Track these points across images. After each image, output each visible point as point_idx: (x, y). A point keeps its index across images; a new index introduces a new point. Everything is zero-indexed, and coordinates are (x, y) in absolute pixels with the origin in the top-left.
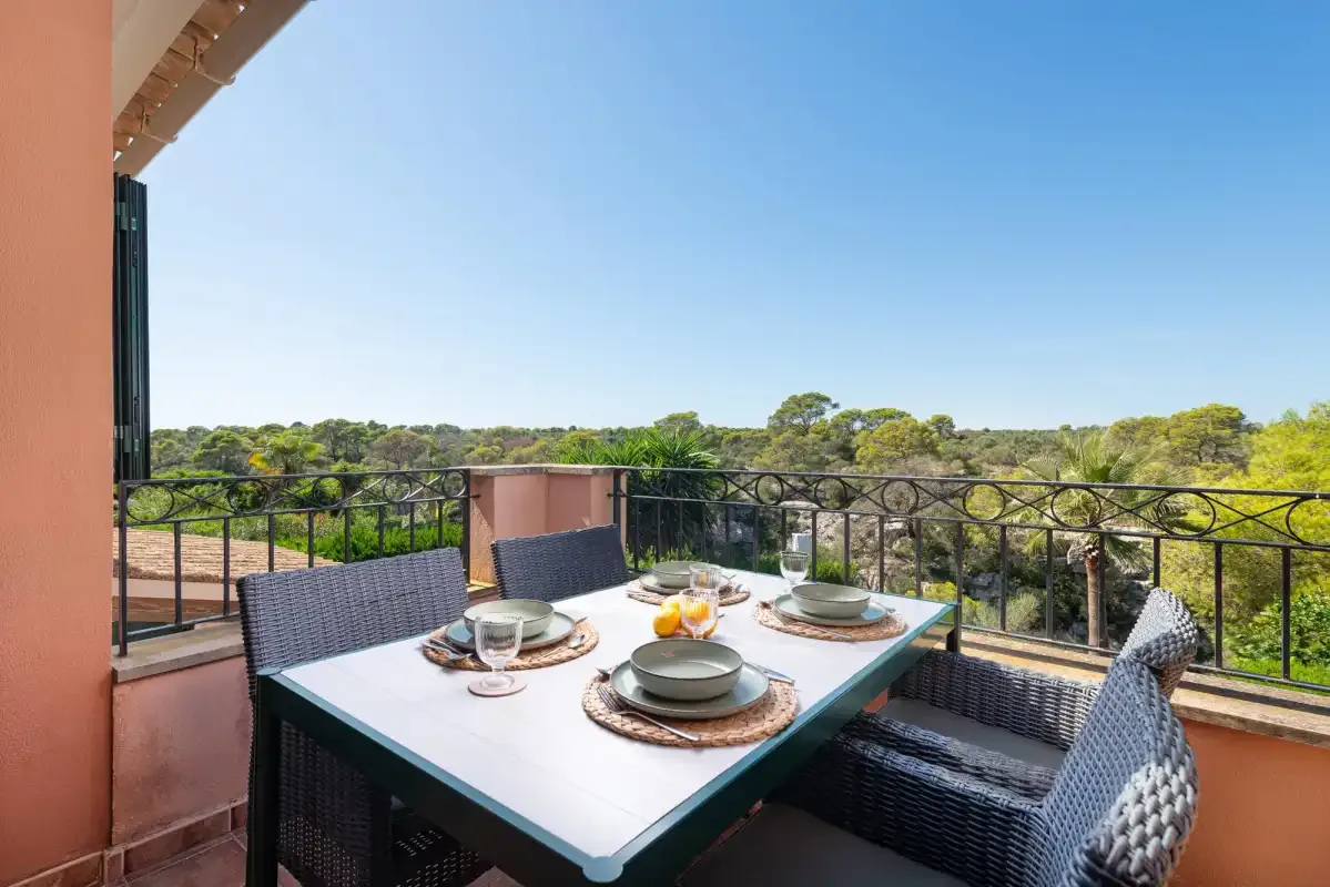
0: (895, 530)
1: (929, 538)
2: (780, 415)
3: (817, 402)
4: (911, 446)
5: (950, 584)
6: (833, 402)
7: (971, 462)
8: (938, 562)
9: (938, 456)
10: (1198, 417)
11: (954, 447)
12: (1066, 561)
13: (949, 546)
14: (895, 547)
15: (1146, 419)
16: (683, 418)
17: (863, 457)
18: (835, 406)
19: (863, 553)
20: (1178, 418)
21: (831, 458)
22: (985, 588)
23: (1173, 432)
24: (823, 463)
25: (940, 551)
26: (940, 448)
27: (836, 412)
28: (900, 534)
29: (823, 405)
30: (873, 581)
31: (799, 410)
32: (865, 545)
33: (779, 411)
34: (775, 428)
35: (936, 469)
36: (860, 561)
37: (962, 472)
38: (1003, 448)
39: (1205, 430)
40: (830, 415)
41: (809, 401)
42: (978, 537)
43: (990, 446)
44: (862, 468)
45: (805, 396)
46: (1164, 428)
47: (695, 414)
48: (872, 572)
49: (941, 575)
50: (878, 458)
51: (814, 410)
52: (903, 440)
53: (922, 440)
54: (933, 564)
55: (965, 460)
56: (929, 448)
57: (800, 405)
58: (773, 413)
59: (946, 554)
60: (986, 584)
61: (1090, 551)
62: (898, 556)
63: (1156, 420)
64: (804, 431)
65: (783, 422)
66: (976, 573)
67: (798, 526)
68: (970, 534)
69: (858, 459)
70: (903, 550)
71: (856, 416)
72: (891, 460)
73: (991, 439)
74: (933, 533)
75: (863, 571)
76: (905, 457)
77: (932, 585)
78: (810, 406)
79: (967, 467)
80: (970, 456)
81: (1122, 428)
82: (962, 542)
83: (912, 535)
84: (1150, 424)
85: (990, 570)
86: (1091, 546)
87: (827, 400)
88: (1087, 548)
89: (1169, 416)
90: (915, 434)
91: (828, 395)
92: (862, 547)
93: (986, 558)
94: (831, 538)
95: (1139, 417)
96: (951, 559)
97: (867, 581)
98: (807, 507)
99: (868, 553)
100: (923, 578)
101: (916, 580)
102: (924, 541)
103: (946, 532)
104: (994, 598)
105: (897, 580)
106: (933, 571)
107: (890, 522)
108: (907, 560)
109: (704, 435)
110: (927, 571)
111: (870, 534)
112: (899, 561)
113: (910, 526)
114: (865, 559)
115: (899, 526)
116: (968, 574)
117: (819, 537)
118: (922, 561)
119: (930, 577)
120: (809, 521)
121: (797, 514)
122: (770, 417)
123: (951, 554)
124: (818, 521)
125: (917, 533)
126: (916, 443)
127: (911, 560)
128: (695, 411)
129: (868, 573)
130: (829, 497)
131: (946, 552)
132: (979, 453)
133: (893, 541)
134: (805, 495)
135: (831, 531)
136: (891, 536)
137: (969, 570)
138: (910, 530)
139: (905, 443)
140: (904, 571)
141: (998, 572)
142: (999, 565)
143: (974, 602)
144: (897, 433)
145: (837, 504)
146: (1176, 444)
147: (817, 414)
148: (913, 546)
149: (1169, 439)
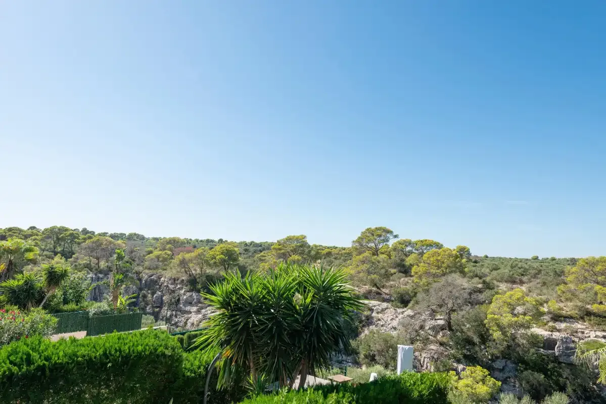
0: (438, 325)
1: (462, 332)
2: (360, 240)
3: (384, 234)
4: (448, 267)
5: (479, 368)
6: (394, 234)
7: (488, 279)
8: (469, 350)
11: (474, 268)
12: (555, 353)
13: (476, 339)
14: (439, 337)
15: (602, 258)
16: (297, 239)
17: (416, 273)
18: (396, 236)
19: (417, 340)
21: (393, 271)
22: (501, 371)
24: (387, 276)
25: (469, 342)
26: (466, 270)
27: (396, 240)
28: (442, 328)
29: (388, 235)
30: (424, 362)
31: (372, 238)
32: (418, 335)
33: (359, 238)
34: (357, 249)
35: (464, 283)
36: (415, 346)
37: (480, 286)
38: (505, 271)
40: (392, 242)
41: (379, 232)
42: (497, 335)
43: (496, 269)
44: (415, 279)
45: (376, 228)
47: (305, 237)
48: (424, 355)
49: (471, 360)
50: (427, 273)
51: (382, 238)
52: (443, 263)
53: (456, 263)
54: (465, 351)
55: (480, 278)
56: (460, 269)
57: (373, 235)
58: (355, 238)
59: (474, 344)
60: (502, 368)
62: (442, 344)
64: (376, 252)
65: (362, 245)
66: (494, 358)
67: (372, 318)
68: (491, 331)
69: (413, 274)
70: (444, 340)
71: (409, 243)
72: (435, 276)
73: (496, 264)
74: (465, 329)
75: (417, 354)
76: (444, 275)
77: (467, 368)
78: (380, 236)
79: (484, 282)
80: (486, 276)
81: (587, 263)
82: (485, 338)
83: (451, 329)
85: (504, 358)
87: (391, 232)
90: (450, 259)
91: (391, 229)
92: (416, 336)
93: (501, 348)
94: (395, 328)
95: (597, 256)
96: (477, 349)
97: (419, 361)
98: (379, 305)
99: (420, 340)
100: (459, 361)
101: (454, 362)
102: (459, 334)
103: (473, 328)
104: (507, 378)
105: (442, 362)
106: (465, 356)
107: (435, 320)
108: (448, 348)
109: (310, 252)
110: (461, 357)
111: (422, 327)
112: (442, 348)
113: (449, 323)
114: (419, 344)
115: (441, 322)
116: (490, 360)
117: (386, 327)
118: (457, 349)
119: (463, 360)
120: (380, 316)
121: (371, 310)
122: (354, 242)
123: (477, 344)
124: (386, 315)
125: (454, 328)
126: (451, 265)
127: (450, 347)
128: (305, 234)
129: (421, 355)
130: (393, 299)
131: (474, 343)
132: (490, 274)
133: (437, 333)
134: (377, 296)
135: (395, 323)
136: (436, 329)
137: (489, 357)
138: (449, 326)
139: (445, 265)
140: (446, 356)
141: (510, 359)
142: (509, 354)
143: (497, 382)
144: (439, 258)
145: (399, 304)
147: (384, 241)
148: (451, 338)
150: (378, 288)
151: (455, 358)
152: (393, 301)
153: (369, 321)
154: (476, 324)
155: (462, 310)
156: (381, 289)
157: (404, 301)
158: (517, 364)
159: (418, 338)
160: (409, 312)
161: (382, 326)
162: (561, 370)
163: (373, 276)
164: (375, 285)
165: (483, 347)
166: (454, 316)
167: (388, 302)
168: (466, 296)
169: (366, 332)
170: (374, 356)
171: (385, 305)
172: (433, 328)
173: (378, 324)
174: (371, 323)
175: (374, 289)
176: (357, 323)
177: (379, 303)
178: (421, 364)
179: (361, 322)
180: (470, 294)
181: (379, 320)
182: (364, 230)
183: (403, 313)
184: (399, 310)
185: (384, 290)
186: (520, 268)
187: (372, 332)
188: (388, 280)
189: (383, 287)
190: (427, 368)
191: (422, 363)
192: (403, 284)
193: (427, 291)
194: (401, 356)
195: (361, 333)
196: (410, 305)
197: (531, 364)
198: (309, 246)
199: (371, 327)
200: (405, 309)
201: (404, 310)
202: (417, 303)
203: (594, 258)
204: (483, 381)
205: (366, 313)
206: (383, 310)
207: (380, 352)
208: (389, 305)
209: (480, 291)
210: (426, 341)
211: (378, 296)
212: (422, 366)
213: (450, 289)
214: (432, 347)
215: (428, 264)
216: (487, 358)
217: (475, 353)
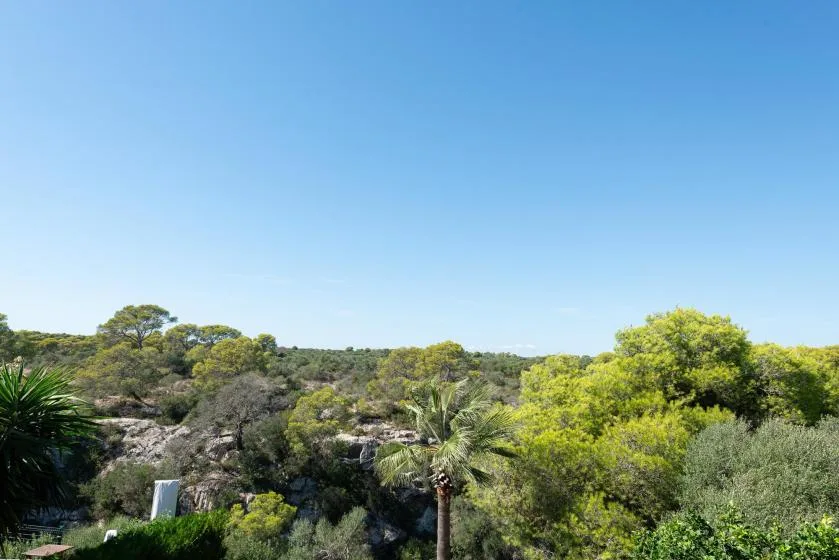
0: (224, 444)
1: (255, 449)
2: (111, 325)
3: (154, 315)
4: (245, 362)
5: (272, 493)
6: (171, 316)
7: (294, 377)
8: (262, 473)
9: (264, 371)
10: (442, 348)
11: (278, 364)
12: (359, 461)
13: (272, 457)
14: (223, 461)
15: (412, 348)
17: (199, 373)
18: (173, 320)
19: (192, 469)
20: (431, 350)
21: (163, 370)
22: (299, 492)
23: (427, 359)
24: (154, 378)
25: (263, 461)
26: (268, 366)
27: (173, 325)
28: (229, 447)
29: (161, 318)
30: (199, 498)
31: (133, 321)
32: (195, 461)
33: (112, 321)
34: (104, 338)
35: (264, 383)
36: (188, 478)
37: (284, 386)
38: (315, 366)
39: (444, 359)
40: (166, 328)
41: (146, 313)
42: (298, 447)
43: (304, 364)
44: (196, 382)
45: (143, 307)
46: (422, 357)
48: (199, 489)
49: (262, 485)
50: (214, 373)
51: (151, 322)
52: (239, 357)
53: (256, 357)
54: (257, 475)
55: (285, 376)
56: (260, 365)
57: (136, 317)
58: (104, 322)
59: (269, 463)
60: (299, 489)
62: (226, 469)
63: (418, 350)
64: (138, 343)
65: (114, 332)
66: (293, 477)
67: (123, 445)
68: (291, 444)
69: (194, 374)
70: (231, 463)
71: (193, 330)
72: (227, 375)
73: (305, 357)
74: (259, 445)
75: (190, 488)
76: (238, 373)
77: (256, 496)
78: (146, 318)
79: (289, 381)
80: (291, 372)
81: (398, 354)
82: (283, 453)
83: (241, 447)
84: (414, 352)
85: (304, 475)
87: (165, 313)
89: (424, 348)
90: (250, 352)
91: (166, 309)
92: (191, 464)
93: (302, 464)
94: (158, 456)
95: (408, 347)
96: (273, 469)
97: (193, 498)
98: (136, 424)
99: (196, 468)
100: (247, 489)
101: (241, 492)
102: (251, 452)
103: (270, 442)
104: (305, 500)
105: (224, 494)
106: (257, 482)
107: (221, 437)
108: (234, 473)
109: (13, 342)
110: (250, 482)
111: (200, 450)
112: (226, 475)
113: (240, 439)
114: (194, 474)
115: (229, 439)
116: (286, 481)
117: (145, 456)
118: (247, 473)
119: (253, 487)
120: (136, 439)
121: (122, 432)
122: (100, 326)
123: (272, 463)
124: (146, 438)
125: (245, 445)
126: (249, 360)
127: (238, 472)
129: (195, 489)
130: (160, 412)
131: (269, 461)
132: (297, 370)
133: (222, 454)
134: (134, 411)
135: (159, 449)
136: (219, 450)
137: (287, 477)
138: (239, 443)
139: (241, 360)
140: (231, 485)
141: (310, 476)
142: (311, 470)
143: (292, 508)
144: (234, 351)
145: (169, 420)
146: (428, 368)
147: (153, 326)
148: (240, 459)
149: (425, 364)
150: (137, 398)
151: (243, 485)
152: (159, 416)
153: (117, 449)
154: (275, 436)
155: (258, 419)
156: (142, 399)
157: (176, 415)
158: (317, 480)
159: (193, 466)
160: (183, 429)
161: (139, 455)
163: (129, 380)
164: (133, 394)
165: (279, 465)
166: (247, 429)
167: (151, 418)
168: (265, 400)
169: (110, 467)
170: (120, 502)
171: (145, 422)
172: (216, 450)
173: (131, 452)
174: (121, 453)
175: (131, 400)
176: (94, 456)
177: (138, 420)
178: (194, 502)
179: (102, 452)
180: (270, 398)
181: (134, 446)
182: (120, 309)
183: (173, 432)
184: (168, 429)
185: (146, 400)
186: (331, 362)
187: (121, 467)
188: (155, 384)
189: (146, 396)
190: (202, 506)
191: (195, 500)
192: (176, 389)
193: (212, 398)
194: (159, 497)
195: (100, 470)
196: (186, 419)
197: (334, 478)
198: (12, 333)
199: (119, 459)
200: (178, 426)
201: (175, 428)
202: (196, 415)
203: (404, 349)
204: (275, 510)
205: (113, 438)
206: (141, 431)
207: (131, 496)
208: (153, 422)
209: (282, 393)
210: (205, 468)
211: (136, 410)
212: (195, 505)
213: (244, 392)
214: (214, 475)
215: (218, 359)
216: (284, 479)
217: (271, 474)
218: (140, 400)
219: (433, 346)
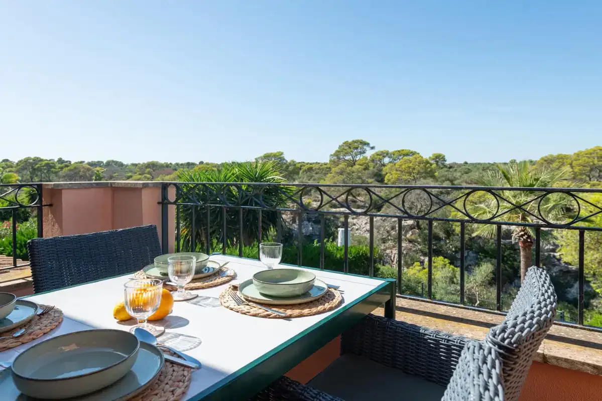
0: (408, 225)
2: (337, 154)
3: (361, 146)
4: (419, 173)
5: (441, 258)
6: (371, 146)
8: (434, 245)
9: (434, 179)
10: (590, 154)
11: (446, 173)
12: (511, 242)
13: (441, 234)
14: (408, 236)
15: (559, 155)
16: (275, 156)
17: (389, 180)
18: (373, 148)
19: (389, 240)
20: (578, 155)
21: (369, 181)
23: (574, 163)
25: (435, 238)
26: (436, 174)
27: (373, 152)
28: (411, 228)
29: (365, 147)
30: (394, 257)
31: (349, 151)
32: (390, 235)
33: (337, 151)
34: (334, 162)
36: (387, 245)
38: (475, 174)
39: (593, 162)
40: (369, 153)
41: (356, 145)
42: (458, 229)
45: (354, 142)
46: (569, 161)
47: (282, 154)
48: (394, 252)
49: (436, 252)
50: (399, 180)
51: (359, 150)
52: (414, 169)
53: (426, 168)
56: (430, 174)
57: (350, 148)
58: (333, 152)
61: (522, 236)
62: (410, 241)
63: (565, 156)
64: (353, 163)
65: (339, 158)
66: (458, 249)
68: (454, 227)
69: (386, 182)
70: (413, 237)
71: (385, 154)
72: (407, 182)
73: (468, 168)
74: (432, 227)
75: (388, 251)
76: (415, 180)
78: (357, 148)
80: (456, 179)
81: (545, 161)
82: (449, 233)
83: (419, 228)
84: (562, 158)
85: (466, 249)
86: (523, 233)
87: (368, 144)
88: (520, 234)
89: (572, 154)
90: (422, 165)
91: (368, 141)
92: (388, 236)
95: (555, 154)
96: (442, 243)
97: (390, 257)
99: (392, 240)
100: (425, 255)
101: (421, 256)
102: (426, 232)
103: (440, 226)
104: (468, 266)
105: (410, 256)
107: (405, 221)
108: (416, 244)
109: (288, 167)
110: (427, 251)
111: (393, 229)
112: (411, 245)
113: (418, 223)
114: (390, 244)
115: (411, 223)
116: (453, 252)
117: (361, 230)
118: (425, 244)
120: (356, 221)
122: (331, 155)
123: (443, 240)
124: (360, 220)
125: (422, 227)
126: (422, 171)
127: (418, 244)
128: (282, 151)
129: (392, 252)
131: (440, 238)
132: (461, 177)
133: (407, 232)
134: (354, 204)
136: (406, 229)
137: (453, 249)
138: (417, 225)
139: (415, 171)
140: (414, 251)
141: (471, 250)
142: (471, 246)
143: (455, 268)
144: (411, 165)
145: (373, 210)
146: (576, 170)
147: (361, 153)
148: (419, 235)
149: (572, 167)
150: (354, 197)
151: (422, 252)
154: (442, 222)
156: (357, 197)
157: (377, 207)
158: (477, 253)
159: (389, 238)
161: (357, 230)
162: (516, 256)
164: (352, 194)
165: (448, 241)
167: (363, 209)
172: (403, 228)
173: (353, 228)
175: (350, 198)
176: (333, 229)
178: (391, 260)
181: (354, 225)
182: (341, 144)
183: (376, 217)
185: (358, 198)
189: (359, 195)
191: (392, 258)
196: (383, 209)
197: (490, 253)
198: (287, 162)
202: (389, 207)
203: (551, 156)
210: (397, 240)
212: (393, 261)
215: (400, 171)
216: (451, 250)
217: (441, 247)
218: (356, 198)
219: (581, 152)
